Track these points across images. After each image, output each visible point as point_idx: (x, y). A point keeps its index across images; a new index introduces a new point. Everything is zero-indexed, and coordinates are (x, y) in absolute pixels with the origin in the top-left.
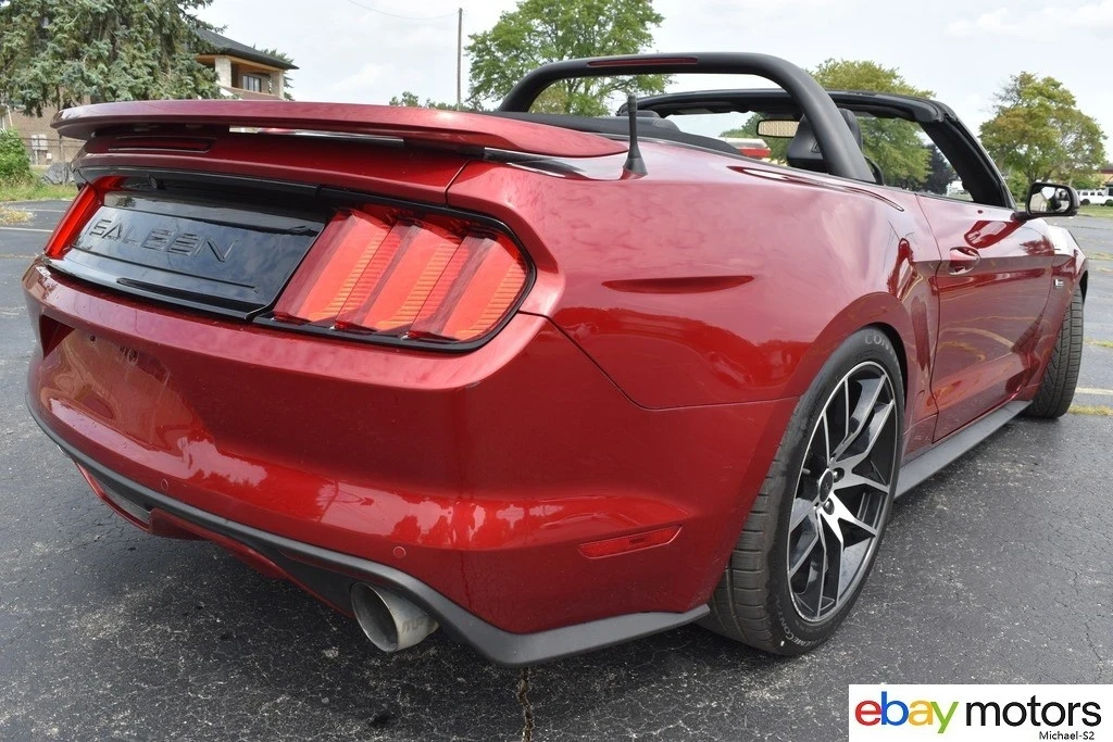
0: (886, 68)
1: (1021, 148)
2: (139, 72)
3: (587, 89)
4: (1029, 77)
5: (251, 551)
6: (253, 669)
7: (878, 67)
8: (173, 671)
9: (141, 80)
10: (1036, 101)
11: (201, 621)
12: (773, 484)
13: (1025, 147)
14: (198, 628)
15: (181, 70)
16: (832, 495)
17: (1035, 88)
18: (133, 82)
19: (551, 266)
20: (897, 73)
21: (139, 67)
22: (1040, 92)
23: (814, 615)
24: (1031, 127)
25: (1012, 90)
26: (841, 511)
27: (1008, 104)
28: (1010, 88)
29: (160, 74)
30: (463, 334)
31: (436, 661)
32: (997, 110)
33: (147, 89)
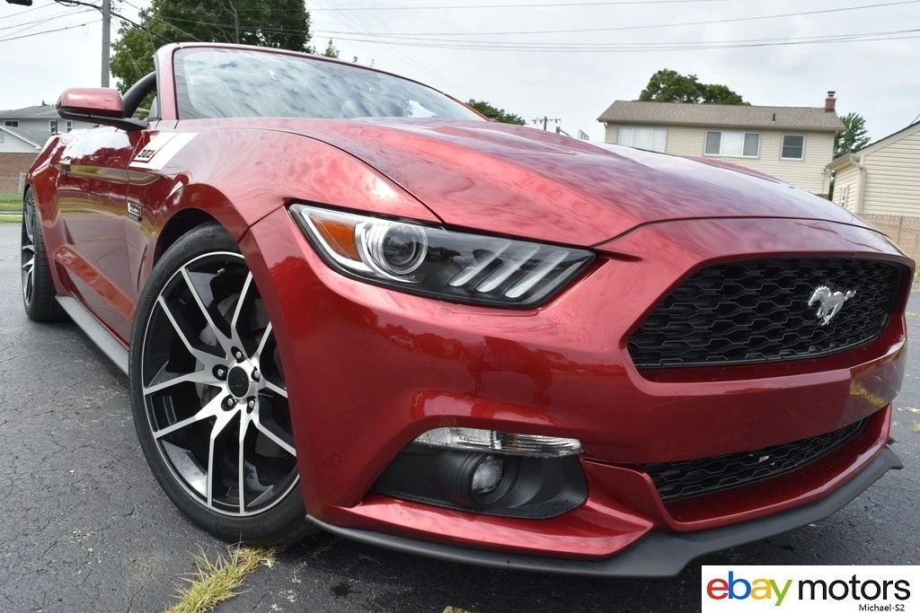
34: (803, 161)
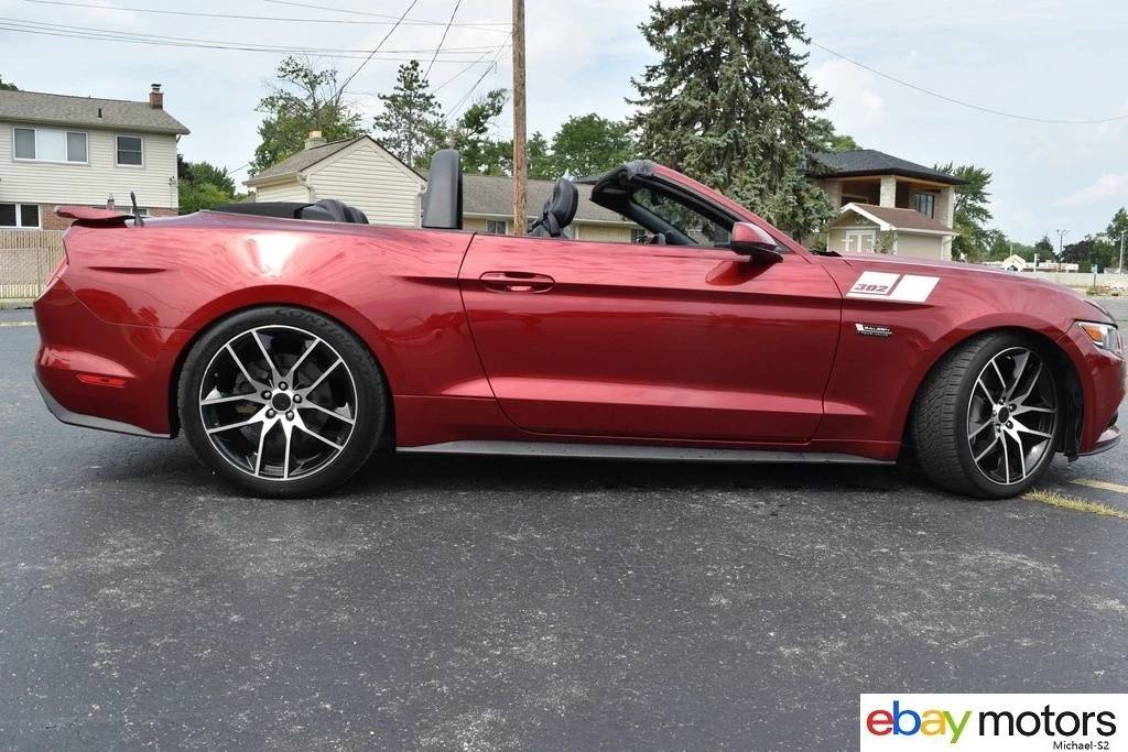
9: (749, 202)
15: (787, 191)
21: (749, 190)
34: (144, 169)
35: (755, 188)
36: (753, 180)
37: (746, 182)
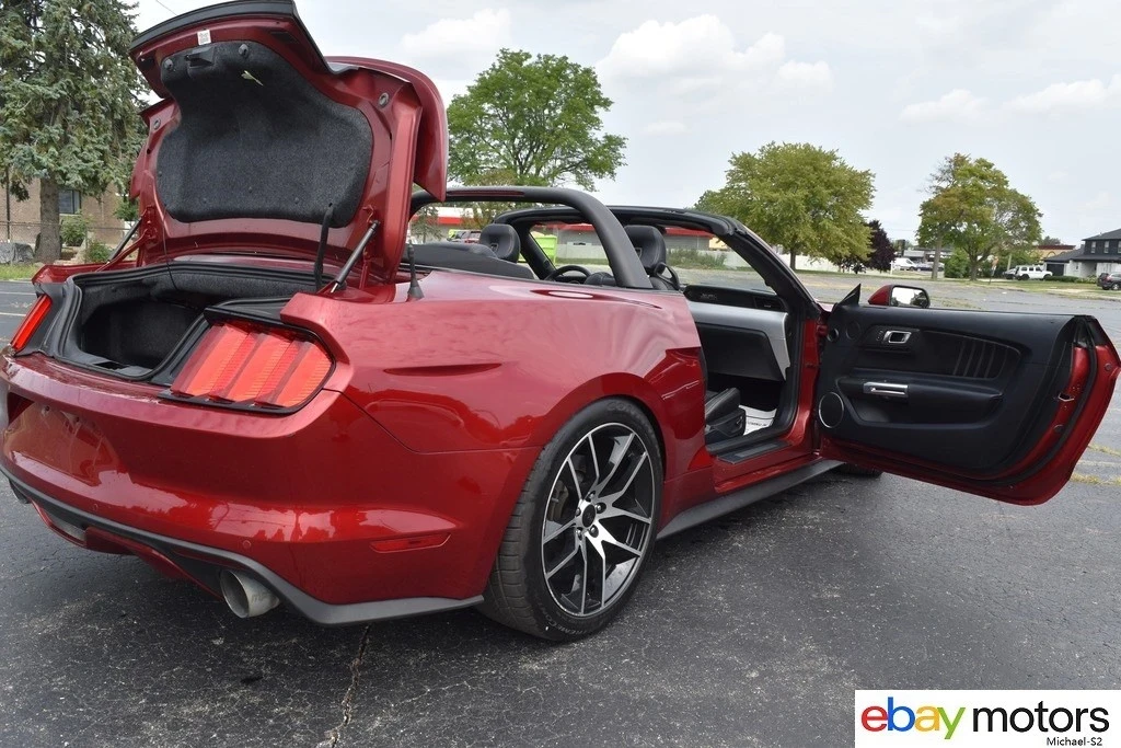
0: (826, 149)
1: (961, 225)
2: (88, 156)
3: (538, 171)
4: (963, 159)
5: (154, 552)
6: (159, 651)
7: (817, 149)
8: (99, 653)
9: (92, 164)
10: (970, 182)
11: (123, 622)
12: (525, 508)
13: (965, 225)
14: (120, 627)
15: (131, 154)
16: (596, 523)
17: (969, 171)
18: (84, 166)
19: (346, 361)
20: (837, 154)
21: (90, 151)
22: (971, 173)
23: (577, 611)
24: (966, 207)
25: (948, 171)
26: (605, 535)
27: (944, 185)
28: (945, 169)
29: (110, 158)
30: (288, 404)
31: (296, 646)
32: (934, 190)
33: (97, 172)
35: (97, 149)
36: (94, 140)
37: (85, 142)
